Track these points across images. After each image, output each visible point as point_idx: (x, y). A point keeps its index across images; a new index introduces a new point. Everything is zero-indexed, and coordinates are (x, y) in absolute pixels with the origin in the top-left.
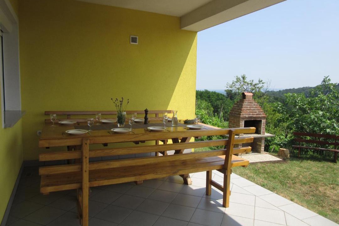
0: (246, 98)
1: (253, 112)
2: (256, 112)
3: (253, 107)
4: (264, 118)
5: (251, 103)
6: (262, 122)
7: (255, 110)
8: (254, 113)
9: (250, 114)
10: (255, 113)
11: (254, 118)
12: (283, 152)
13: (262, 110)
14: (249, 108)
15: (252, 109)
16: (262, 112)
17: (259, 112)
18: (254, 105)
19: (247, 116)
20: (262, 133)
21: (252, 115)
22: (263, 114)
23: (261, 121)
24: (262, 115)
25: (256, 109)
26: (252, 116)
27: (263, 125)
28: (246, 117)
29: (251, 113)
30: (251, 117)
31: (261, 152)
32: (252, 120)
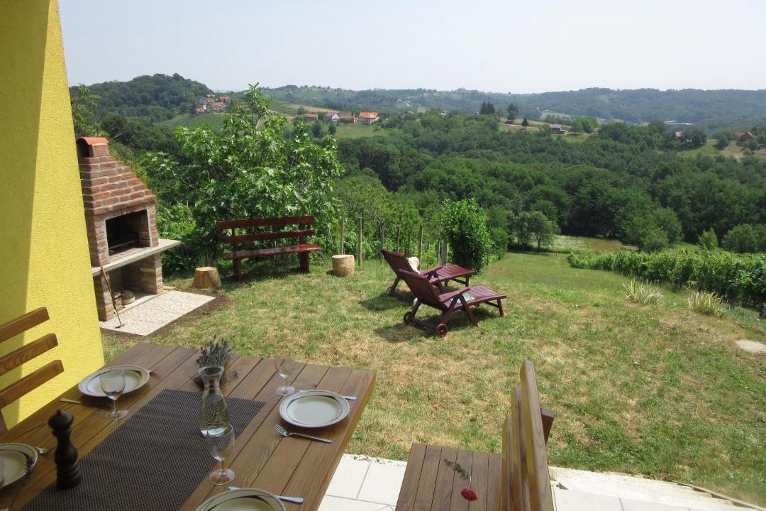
0: (95, 154)
1: (122, 193)
2: (128, 191)
3: (118, 179)
4: (151, 202)
5: (109, 166)
6: (148, 215)
7: (124, 184)
8: (125, 195)
9: (116, 200)
10: (129, 195)
11: (128, 207)
12: (206, 276)
13: (141, 184)
14: (108, 183)
15: (116, 183)
16: (142, 188)
17: (136, 189)
18: (120, 171)
19: (110, 206)
20: (151, 243)
21: (123, 199)
22: (147, 193)
23: (144, 212)
24: (146, 197)
25: (126, 181)
26: (123, 205)
27: (152, 222)
28: (107, 209)
29: (119, 197)
30: (121, 208)
31: (158, 291)
32: (125, 213)
